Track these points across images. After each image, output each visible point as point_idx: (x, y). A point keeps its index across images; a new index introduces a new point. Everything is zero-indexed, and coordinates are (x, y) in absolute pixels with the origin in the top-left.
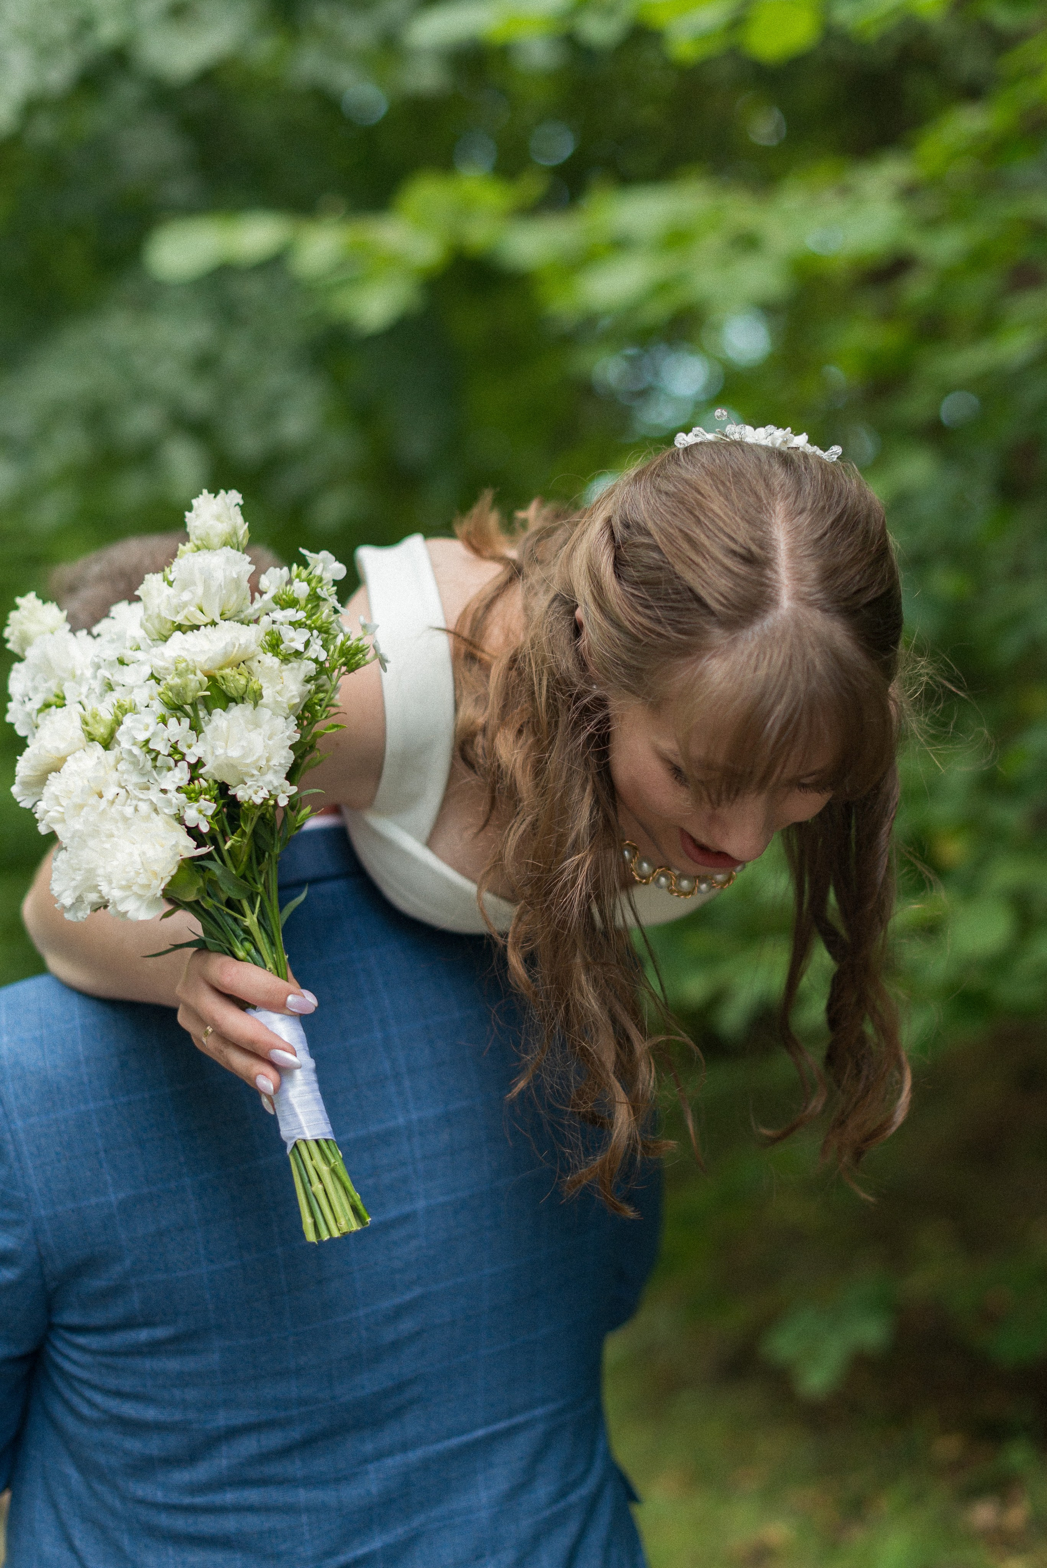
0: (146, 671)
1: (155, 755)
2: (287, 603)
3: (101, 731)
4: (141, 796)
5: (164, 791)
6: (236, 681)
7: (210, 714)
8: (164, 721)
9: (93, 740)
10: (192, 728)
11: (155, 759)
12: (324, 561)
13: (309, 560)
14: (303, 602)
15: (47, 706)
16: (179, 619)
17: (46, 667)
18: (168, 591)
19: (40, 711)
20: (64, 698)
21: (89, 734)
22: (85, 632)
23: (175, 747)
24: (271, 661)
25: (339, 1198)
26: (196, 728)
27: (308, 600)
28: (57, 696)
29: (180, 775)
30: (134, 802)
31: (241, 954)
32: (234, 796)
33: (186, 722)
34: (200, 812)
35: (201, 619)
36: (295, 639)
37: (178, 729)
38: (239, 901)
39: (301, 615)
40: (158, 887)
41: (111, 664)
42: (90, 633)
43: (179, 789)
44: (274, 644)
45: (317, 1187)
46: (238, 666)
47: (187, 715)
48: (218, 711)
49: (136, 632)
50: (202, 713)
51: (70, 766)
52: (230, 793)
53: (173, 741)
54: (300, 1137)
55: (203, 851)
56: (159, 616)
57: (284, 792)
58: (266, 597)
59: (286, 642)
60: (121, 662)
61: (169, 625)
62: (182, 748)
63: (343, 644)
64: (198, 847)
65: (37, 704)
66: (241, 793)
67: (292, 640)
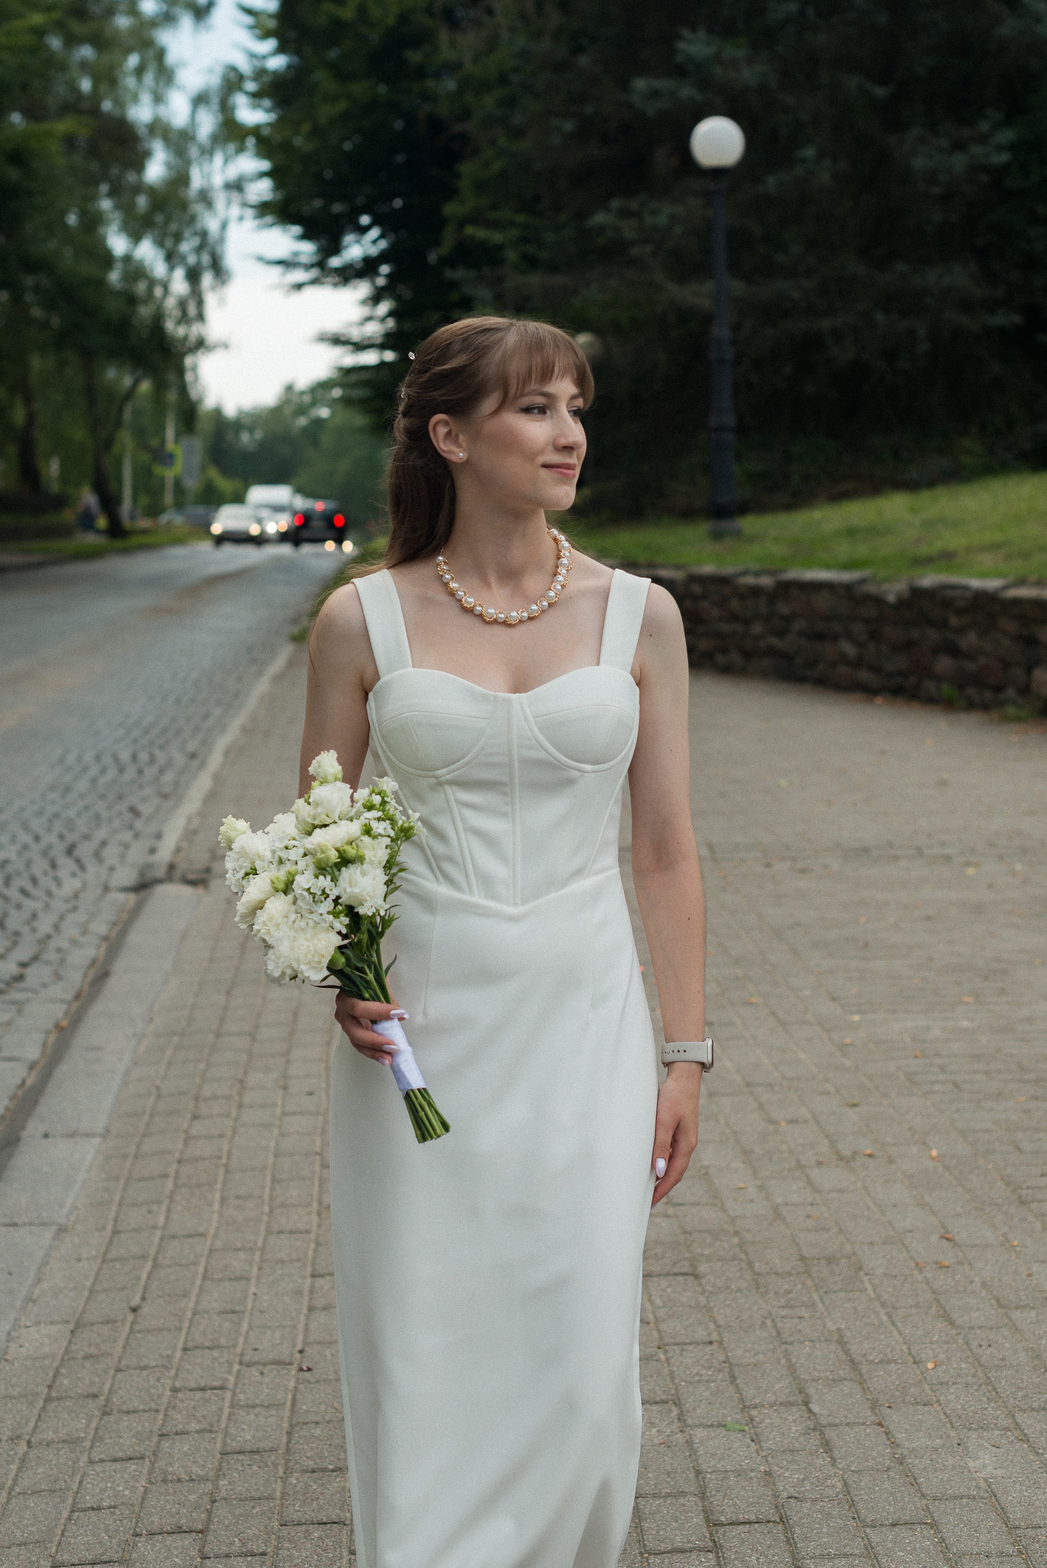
0: (301, 851)
1: (314, 895)
2: (370, 807)
3: (281, 886)
4: (310, 917)
5: (321, 915)
6: (351, 852)
7: (339, 870)
8: (317, 877)
9: (277, 891)
10: (332, 880)
11: (314, 898)
12: (387, 782)
13: (378, 783)
14: (378, 806)
15: (247, 874)
16: (316, 822)
17: (243, 853)
18: (308, 808)
19: (243, 878)
20: (256, 870)
21: (275, 888)
22: (261, 831)
23: (324, 892)
24: (366, 839)
25: (434, 1117)
26: (334, 880)
27: (381, 805)
28: (251, 869)
29: (328, 905)
30: (306, 920)
31: (367, 995)
32: (358, 913)
33: (329, 878)
34: (341, 923)
35: (328, 821)
36: (379, 828)
37: (325, 882)
38: (363, 968)
39: (380, 814)
40: (325, 962)
41: (281, 849)
42: (264, 832)
43: (329, 913)
44: (368, 831)
45: (422, 1114)
46: (351, 844)
47: (329, 874)
48: (344, 869)
49: (293, 831)
50: (337, 873)
51: (269, 905)
52: (356, 910)
53: (322, 888)
54: (409, 1088)
55: (346, 942)
56: (305, 821)
57: (382, 908)
58: (359, 805)
59: (374, 830)
60: (287, 848)
61: (311, 826)
62: (328, 891)
63: (402, 826)
64: (343, 940)
65: (242, 873)
66: (362, 911)
67: (378, 828)
